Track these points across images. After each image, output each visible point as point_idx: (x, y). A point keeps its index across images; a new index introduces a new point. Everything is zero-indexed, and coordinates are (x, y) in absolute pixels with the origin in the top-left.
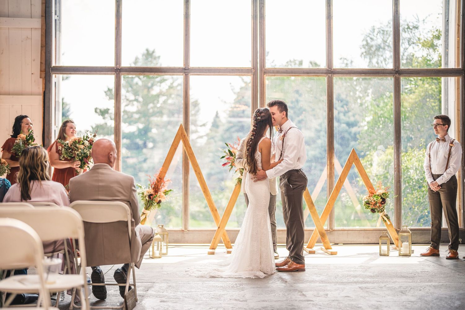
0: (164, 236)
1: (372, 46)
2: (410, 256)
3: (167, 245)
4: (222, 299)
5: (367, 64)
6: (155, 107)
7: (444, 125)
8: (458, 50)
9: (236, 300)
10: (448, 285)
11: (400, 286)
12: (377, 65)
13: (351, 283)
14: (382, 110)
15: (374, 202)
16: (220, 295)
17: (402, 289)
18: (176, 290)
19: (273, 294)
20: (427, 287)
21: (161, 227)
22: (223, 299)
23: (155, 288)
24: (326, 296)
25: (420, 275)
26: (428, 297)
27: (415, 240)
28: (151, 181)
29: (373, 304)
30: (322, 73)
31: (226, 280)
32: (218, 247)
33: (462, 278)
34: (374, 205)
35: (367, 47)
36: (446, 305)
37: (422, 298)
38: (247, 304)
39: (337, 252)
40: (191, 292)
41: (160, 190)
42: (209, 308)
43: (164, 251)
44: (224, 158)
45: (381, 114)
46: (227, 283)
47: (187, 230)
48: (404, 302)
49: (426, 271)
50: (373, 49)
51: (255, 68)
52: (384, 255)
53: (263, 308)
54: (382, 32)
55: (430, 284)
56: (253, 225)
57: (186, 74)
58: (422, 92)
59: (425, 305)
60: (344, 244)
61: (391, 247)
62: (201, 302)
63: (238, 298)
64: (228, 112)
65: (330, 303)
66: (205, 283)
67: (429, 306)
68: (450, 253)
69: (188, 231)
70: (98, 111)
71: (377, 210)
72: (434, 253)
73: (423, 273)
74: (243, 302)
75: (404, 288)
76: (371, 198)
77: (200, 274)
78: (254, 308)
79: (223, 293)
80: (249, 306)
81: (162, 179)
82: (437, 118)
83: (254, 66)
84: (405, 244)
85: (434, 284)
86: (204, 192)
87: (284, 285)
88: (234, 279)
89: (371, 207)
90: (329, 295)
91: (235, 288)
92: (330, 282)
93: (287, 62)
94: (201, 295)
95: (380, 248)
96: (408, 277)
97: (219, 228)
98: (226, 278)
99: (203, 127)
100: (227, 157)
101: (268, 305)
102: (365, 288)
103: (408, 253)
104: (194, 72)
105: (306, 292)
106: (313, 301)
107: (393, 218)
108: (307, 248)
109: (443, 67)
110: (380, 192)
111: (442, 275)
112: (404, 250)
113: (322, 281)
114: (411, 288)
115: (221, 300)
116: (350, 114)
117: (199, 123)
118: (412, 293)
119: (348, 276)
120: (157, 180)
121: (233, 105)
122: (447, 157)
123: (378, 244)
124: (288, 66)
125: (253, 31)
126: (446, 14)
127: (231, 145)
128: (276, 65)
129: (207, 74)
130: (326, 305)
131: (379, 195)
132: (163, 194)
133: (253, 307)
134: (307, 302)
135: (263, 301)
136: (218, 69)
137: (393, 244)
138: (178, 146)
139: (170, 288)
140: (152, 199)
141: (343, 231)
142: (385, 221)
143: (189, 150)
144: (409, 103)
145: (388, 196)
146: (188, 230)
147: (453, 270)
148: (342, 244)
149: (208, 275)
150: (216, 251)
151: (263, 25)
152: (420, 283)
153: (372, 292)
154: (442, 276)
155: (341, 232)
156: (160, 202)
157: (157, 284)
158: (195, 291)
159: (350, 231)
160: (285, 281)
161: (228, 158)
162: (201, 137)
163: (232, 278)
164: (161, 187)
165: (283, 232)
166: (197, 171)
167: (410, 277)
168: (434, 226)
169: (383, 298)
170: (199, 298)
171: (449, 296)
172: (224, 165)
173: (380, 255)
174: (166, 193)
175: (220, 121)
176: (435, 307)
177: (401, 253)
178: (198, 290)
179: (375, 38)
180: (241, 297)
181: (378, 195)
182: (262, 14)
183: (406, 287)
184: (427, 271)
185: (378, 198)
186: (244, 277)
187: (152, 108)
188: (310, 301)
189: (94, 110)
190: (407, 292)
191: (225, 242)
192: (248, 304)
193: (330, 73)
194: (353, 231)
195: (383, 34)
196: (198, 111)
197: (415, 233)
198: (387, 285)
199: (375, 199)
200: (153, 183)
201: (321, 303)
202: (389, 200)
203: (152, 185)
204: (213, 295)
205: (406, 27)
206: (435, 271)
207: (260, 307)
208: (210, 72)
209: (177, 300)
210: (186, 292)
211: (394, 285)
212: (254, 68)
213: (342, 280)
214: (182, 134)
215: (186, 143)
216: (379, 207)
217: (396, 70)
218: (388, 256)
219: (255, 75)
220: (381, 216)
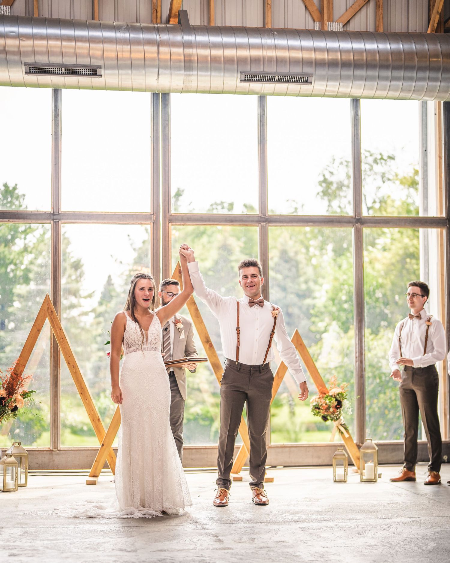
0: (21, 458)
1: (331, 183)
2: (376, 481)
3: (25, 473)
4: (101, 549)
5: (326, 208)
6: (18, 269)
7: (422, 296)
8: (441, 191)
9: (121, 550)
10: (422, 521)
11: (357, 525)
12: (338, 210)
13: (290, 522)
14: (345, 273)
15: (326, 406)
16: (98, 543)
17: (360, 529)
18: (34, 538)
19: (176, 541)
20: (394, 525)
21: (17, 445)
22: (103, 549)
23: (3, 535)
24: (252, 542)
25: (386, 509)
26: (394, 538)
27: (383, 458)
28: (3, 378)
29: (317, 551)
30: (252, 221)
31: (109, 521)
32: (101, 474)
33: (442, 510)
34: (326, 410)
35: (324, 185)
36: (416, 548)
37: (385, 540)
38: (136, 556)
39: (273, 479)
40: (56, 540)
41: (16, 391)
43: (22, 481)
45: (344, 280)
46: (111, 526)
47: (57, 450)
48: (361, 547)
49: (394, 503)
50: (334, 187)
51: (156, 213)
52: (340, 481)
53: (159, 561)
54: (345, 163)
55: (398, 520)
57: (55, 222)
58: (401, 248)
59: (388, 550)
60: (285, 467)
61: (350, 469)
62: (70, 554)
63: (124, 547)
64: (125, 277)
65: (257, 551)
66: (78, 526)
67: (394, 551)
68: (430, 476)
69: (58, 450)
71: (331, 417)
72: (409, 477)
73: (391, 505)
74: (131, 554)
75: (362, 528)
76: (323, 400)
77: (73, 513)
79: (103, 541)
80: (139, 558)
81: (19, 375)
83: (154, 210)
84: (370, 465)
85: (403, 520)
86: (81, 394)
87: (193, 527)
89: (322, 413)
90: (256, 540)
91: (122, 533)
92: (259, 522)
93: (212, 205)
94: (71, 544)
95: (335, 472)
96: (369, 511)
97: (103, 445)
98: (109, 518)
99: (89, 299)
101: (167, 556)
102: (309, 528)
103: (373, 478)
104: (67, 219)
105: (224, 537)
106: (232, 549)
107: (353, 429)
109: (421, 215)
110: (334, 391)
112: (367, 474)
113: (248, 521)
114: (373, 527)
115: (100, 551)
116: (302, 279)
117: (83, 293)
118: (372, 533)
119: (285, 513)
120: (12, 376)
121: (131, 267)
122: (424, 339)
123: (331, 465)
124: (212, 210)
125: (152, 159)
126: (424, 142)
128: (194, 209)
129: (86, 221)
130: (250, 554)
131: (333, 396)
132: (20, 397)
133: (144, 560)
134: (223, 551)
135: (160, 551)
136: (102, 214)
137: (353, 465)
138: (42, 327)
139: (26, 535)
140: (3, 405)
141: (283, 448)
142: (342, 433)
144: (383, 264)
145: (346, 397)
146: (59, 449)
147: (431, 499)
148: (283, 467)
149: (83, 515)
150: (100, 479)
151: (167, 152)
152: (384, 519)
153: (318, 533)
154: (416, 509)
155: (280, 450)
156: (16, 408)
157: (6, 530)
158: (63, 538)
160: (195, 521)
162: (86, 314)
164: (17, 386)
165: (197, 450)
166: (70, 363)
167: (372, 512)
168: (409, 438)
169: (332, 541)
170: (67, 549)
171: (421, 536)
173: (334, 482)
174: (25, 395)
175: (114, 290)
176: (401, 552)
177: (364, 477)
178: (66, 537)
179: (334, 172)
180: (130, 546)
181: (332, 396)
182: (165, 136)
183: (365, 525)
184: (397, 503)
185: (332, 400)
187: (13, 271)
188: (228, 548)
190: (366, 532)
191: (112, 466)
192: (138, 556)
193: (264, 222)
194: (298, 448)
195: (347, 166)
196: (81, 276)
197: (384, 449)
198: (339, 524)
199: (327, 401)
200: (6, 381)
201: (243, 551)
202: (347, 402)
203: (4, 384)
204: (89, 544)
205: (379, 157)
206: (408, 501)
207: (155, 560)
208: (90, 219)
209: (34, 552)
210: (48, 540)
211: (348, 524)
212: (154, 214)
213: (276, 518)
214: (49, 309)
215: (54, 322)
216: (333, 413)
217: (357, 217)
218: (345, 483)
219: (155, 223)
220: (335, 425)
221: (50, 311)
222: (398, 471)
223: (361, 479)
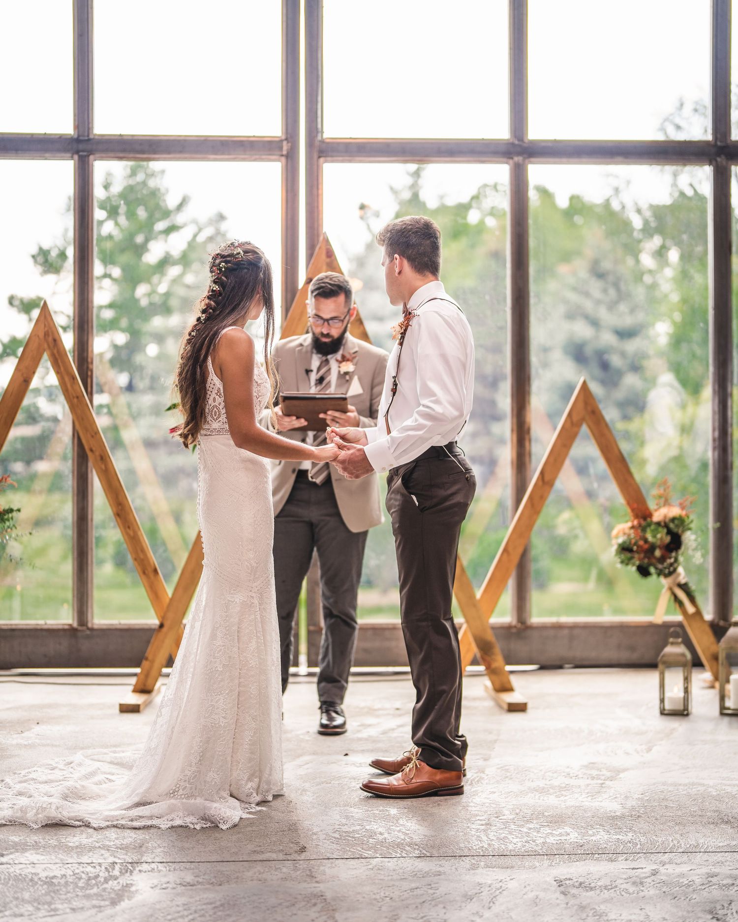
6: (153, 292)
11: (708, 875)
13: (536, 854)
15: (646, 546)
30: (495, 154)
34: (645, 553)
47: (85, 628)
51: (291, 138)
52: (675, 714)
56: (213, 636)
57: (82, 156)
61: (697, 678)
69: (88, 629)
70: (16, 303)
71: (656, 568)
83: (288, 131)
86: (119, 515)
88: (128, 831)
89: (638, 559)
95: (662, 685)
97: (162, 626)
102: (580, 884)
104: (106, 150)
110: (664, 512)
112: (734, 699)
119: (530, 820)
131: (663, 524)
137: (703, 667)
138: (34, 372)
141: (557, 630)
142: (680, 603)
145: (690, 526)
146: (90, 626)
155: (551, 632)
163: (123, 827)
173: (661, 714)
177: (728, 704)
181: (659, 524)
185: (658, 533)
187: (146, 294)
189: (6, 302)
193: (519, 154)
198: (662, 869)
199: (649, 535)
202: (693, 537)
211: (686, 868)
212: (288, 140)
214: (48, 335)
215: (59, 361)
216: (662, 559)
217: (719, 143)
218: (686, 718)
219: (291, 158)
220: (666, 586)
221: (50, 339)
223: (723, 708)
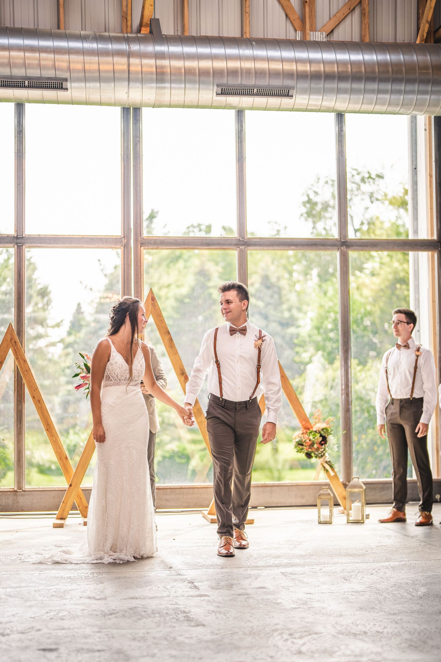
1: (316, 204)
2: (363, 523)
4: (68, 597)
5: (311, 230)
7: (408, 323)
8: (432, 212)
9: (89, 598)
10: (412, 565)
11: (343, 569)
12: (324, 232)
13: (271, 566)
14: (331, 300)
15: (310, 443)
16: (65, 591)
17: (346, 574)
19: (149, 588)
20: (382, 569)
22: (70, 597)
24: (230, 588)
25: (374, 552)
26: (382, 584)
27: (371, 498)
29: (300, 598)
30: (230, 245)
31: (77, 566)
32: (69, 516)
33: (433, 553)
34: (310, 446)
35: (308, 206)
36: (405, 594)
37: (373, 585)
38: (106, 604)
39: (254, 520)
40: (20, 587)
42: (45, 611)
44: (79, 377)
45: (330, 307)
46: (79, 572)
47: (21, 490)
48: (346, 593)
49: (383, 546)
50: (319, 207)
51: (127, 236)
52: (325, 523)
53: (130, 609)
54: (330, 183)
55: (387, 564)
57: (19, 246)
58: (391, 273)
59: (376, 596)
60: (266, 507)
61: (336, 510)
62: (34, 602)
63: (93, 595)
64: (95, 305)
65: (235, 598)
66: (43, 573)
67: (382, 597)
68: (421, 517)
69: (23, 491)
71: (315, 454)
72: (398, 518)
73: (380, 548)
74: (100, 601)
75: (348, 572)
76: (306, 436)
77: (39, 558)
78: (115, 610)
79: (70, 588)
80: (109, 606)
82: (399, 312)
83: (125, 233)
84: (357, 505)
85: (392, 564)
86: (47, 430)
87: (167, 572)
88: (90, 565)
89: (306, 449)
90: (234, 587)
91: (90, 580)
92: (238, 567)
94: (35, 591)
95: (319, 512)
96: (356, 555)
97: (71, 485)
98: (77, 564)
99: (56, 328)
100: (82, 375)
101: (139, 604)
102: (291, 573)
103: (361, 519)
104: (32, 243)
105: (200, 583)
106: (209, 596)
107: (339, 467)
108: (209, 514)
109: (411, 237)
110: (318, 426)
111: (406, 551)
112: (354, 515)
114: (359, 572)
116: (285, 306)
117: (50, 322)
118: (359, 578)
119: (266, 557)
121: (101, 295)
122: (413, 371)
123: (316, 506)
124: (188, 233)
125: (123, 179)
126: (414, 159)
127: (88, 356)
128: (169, 232)
129: (52, 245)
130: (228, 601)
131: (318, 432)
133: (114, 608)
134: (199, 598)
135: (131, 598)
136: (69, 238)
137: (339, 505)
138: (5, 359)
141: (264, 488)
142: (327, 471)
143: (22, 365)
144: (372, 290)
145: (331, 432)
146: (23, 489)
147: (422, 541)
148: (264, 508)
149: (49, 560)
150: (68, 521)
151: (139, 171)
152: (372, 563)
153: (301, 579)
155: (262, 489)
158: (27, 585)
159: (275, 488)
160: (170, 566)
161: (83, 377)
162: (53, 344)
163: (87, 563)
165: (172, 490)
166: (35, 397)
167: (359, 555)
168: (398, 476)
169: (316, 587)
170: (32, 597)
171: (412, 581)
172: (78, 387)
173: (319, 523)
175: (84, 319)
176: (390, 598)
177: (351, 518)
178: (31, 585)
179: (319, 192)
180: (99, 593)
181: (316, 432)
182: (137, 154)
183: (352, 569)
184: (386, 545)
185: (316, 436)
186: (106, 563)
188: (205, 596)
190: (353, 577)
191: (81, 508)
192: (108, 604)
193: (242, 245)
194: (280, 487)
195: (332, 185)
196: (48, 304)
197: (372, 488)
198: (324, 569)
199: (311, 437)
201: (220, 598)
202: (333, 438)
204: (55, 592)
205: (367, 175)
206: (397, 544)
207: (126, 608)
208: (56, 243)
210: (11, 587)
211: (333, 568)
212: (125, 237)
213: (256, 562)
215: (18, 353)
216: (318, 449)
217: (342, 240)
218: (331, 524)
219: (126, 247)
220: (320, 463)
221: (13, 341)
222: (387, 511)
223: (348, 520)
